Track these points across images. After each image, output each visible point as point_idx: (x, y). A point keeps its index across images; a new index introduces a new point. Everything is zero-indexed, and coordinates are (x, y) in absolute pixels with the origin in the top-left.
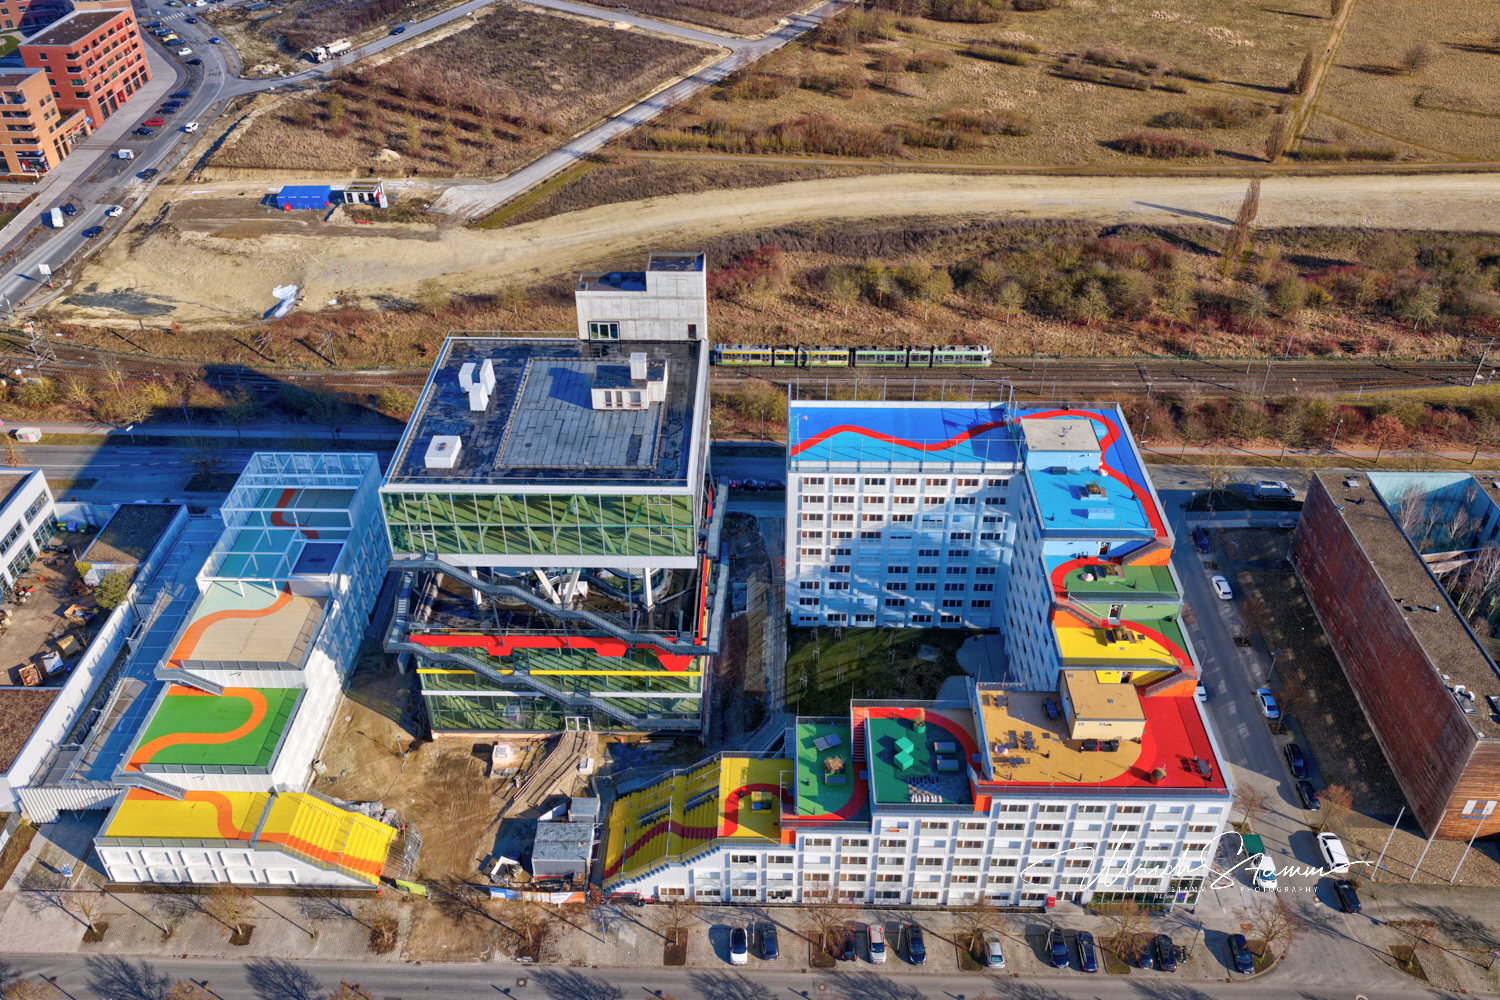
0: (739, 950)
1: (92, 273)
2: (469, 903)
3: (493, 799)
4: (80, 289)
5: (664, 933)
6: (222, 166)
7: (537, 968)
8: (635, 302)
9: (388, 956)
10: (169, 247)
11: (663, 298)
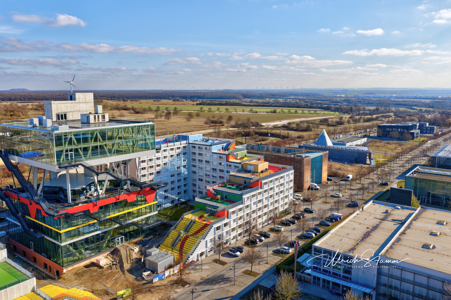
3: (113, 271)
5: (213, 262)
8: (72, 105)
11: (81, 103)
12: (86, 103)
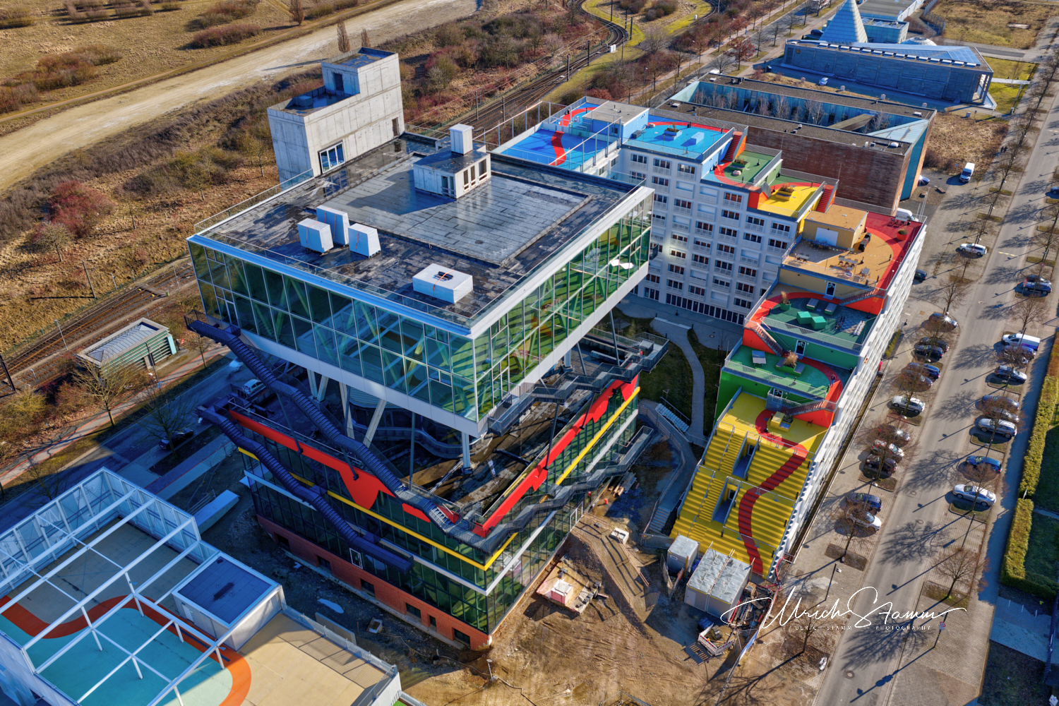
2: (740, 687)
7: (838, 659)
8: (352, 109)
11: (373, 96)
12: (383, 91)
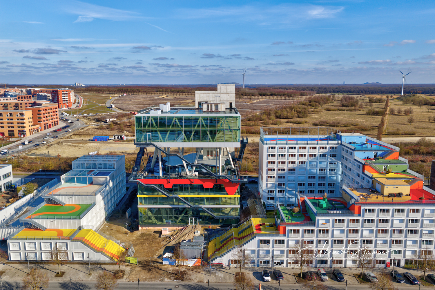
0: (268, 276)
1: (34, 151)
2: (153, 266)
3: (162, 242)
4: (30, 153)
5: (235, 274)
6: (77, 135)
7: (183, 283)
8: (213, 95)
9: (120, 280)
10: (59, 146)
11: (222, 93)
12: (227, 93)
